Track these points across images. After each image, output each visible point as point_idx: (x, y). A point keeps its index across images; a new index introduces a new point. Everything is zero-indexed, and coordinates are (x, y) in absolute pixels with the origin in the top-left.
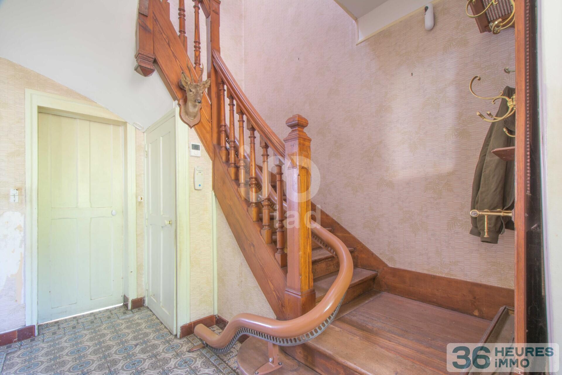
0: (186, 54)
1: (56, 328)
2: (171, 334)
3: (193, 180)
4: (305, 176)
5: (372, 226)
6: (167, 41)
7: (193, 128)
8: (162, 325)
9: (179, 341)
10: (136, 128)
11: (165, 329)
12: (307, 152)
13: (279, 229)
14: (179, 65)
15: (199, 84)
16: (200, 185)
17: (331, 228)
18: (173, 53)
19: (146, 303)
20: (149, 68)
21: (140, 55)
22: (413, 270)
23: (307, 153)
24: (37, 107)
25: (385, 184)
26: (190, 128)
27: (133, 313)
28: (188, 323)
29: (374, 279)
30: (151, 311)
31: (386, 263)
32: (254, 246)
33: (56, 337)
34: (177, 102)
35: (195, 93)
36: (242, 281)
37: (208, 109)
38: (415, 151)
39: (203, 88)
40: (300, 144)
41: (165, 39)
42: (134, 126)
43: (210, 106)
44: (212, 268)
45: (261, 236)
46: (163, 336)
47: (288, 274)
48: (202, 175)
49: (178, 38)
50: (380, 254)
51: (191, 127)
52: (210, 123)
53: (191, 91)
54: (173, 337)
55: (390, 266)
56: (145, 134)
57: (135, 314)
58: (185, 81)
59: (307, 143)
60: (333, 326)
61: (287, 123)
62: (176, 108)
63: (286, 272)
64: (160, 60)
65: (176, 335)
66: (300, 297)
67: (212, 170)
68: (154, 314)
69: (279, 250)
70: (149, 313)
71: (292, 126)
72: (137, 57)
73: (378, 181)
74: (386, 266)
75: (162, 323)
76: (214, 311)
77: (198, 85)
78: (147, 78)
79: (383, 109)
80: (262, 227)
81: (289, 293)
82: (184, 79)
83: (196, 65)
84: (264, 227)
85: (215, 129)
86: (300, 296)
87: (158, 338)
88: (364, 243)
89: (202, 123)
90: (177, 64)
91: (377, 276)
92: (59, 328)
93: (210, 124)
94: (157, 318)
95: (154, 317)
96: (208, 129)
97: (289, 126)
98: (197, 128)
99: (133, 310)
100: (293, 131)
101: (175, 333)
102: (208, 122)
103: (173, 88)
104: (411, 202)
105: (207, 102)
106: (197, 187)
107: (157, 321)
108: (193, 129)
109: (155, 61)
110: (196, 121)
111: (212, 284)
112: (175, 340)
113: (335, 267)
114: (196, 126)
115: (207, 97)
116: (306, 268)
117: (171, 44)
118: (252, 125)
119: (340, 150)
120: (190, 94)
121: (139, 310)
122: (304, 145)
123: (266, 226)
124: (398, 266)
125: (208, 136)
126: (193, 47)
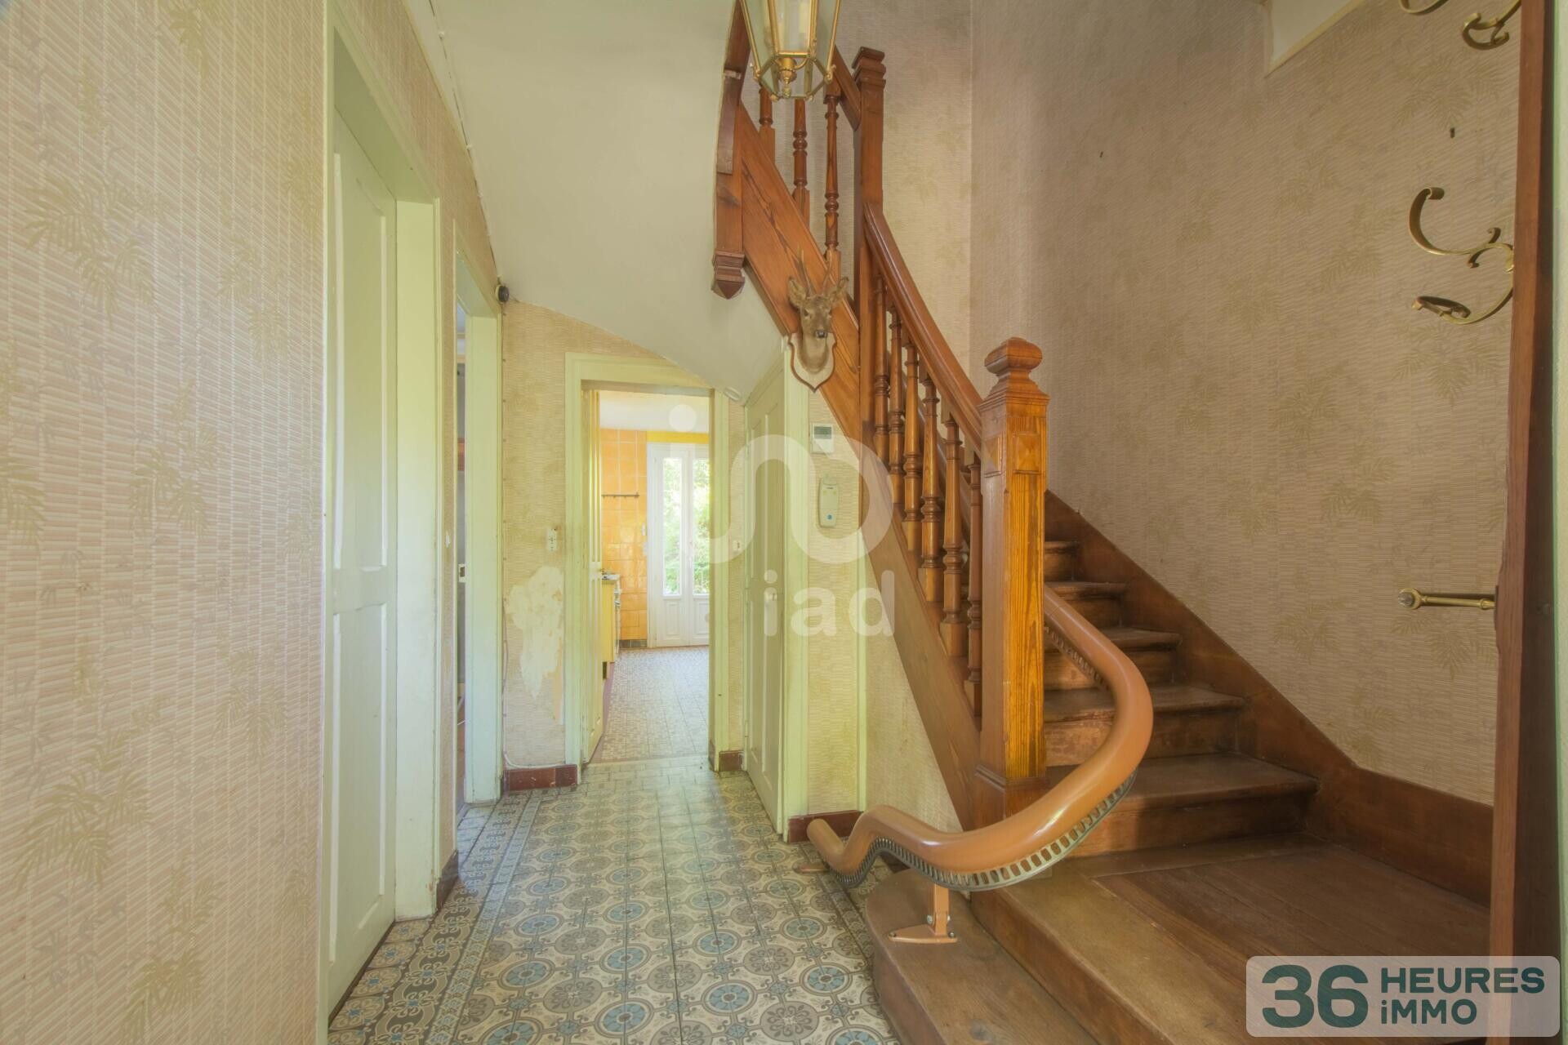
0: (806, 230)
1: (605, 777)
2: (774, 831)
3: (815, 506)
4: (1027, 494)
5: (1305, 636)
6: (768, 213)
7: (818, 390)
8: (764, 811)
9: (784, 847)
10: (730, 398)
11: (766, 820)
12: (1035, 432)
13: (973, 622)
14: (792, 260)
15: (823, 295)
16: (830, 517)
17: (1178, 635)
18: (780, 236)
19: (745, 766)
20: (734, 280)
21: (718, 259)
22: (1443, 788)
23: (1032, 435)
24: (580, 383)
25: (1348, 501)
26: (812, 392)
27: (721, 778)
28: (803, 814)
29: (1303, 797)
30: (751, 781)
31: (1347, 754)
32: (926, 660)
33: (603, 793)
34: (787, 338)
35: (813, 317)
36: (906, 741)
37: (853, 343)
38: (1457, 390)
39: (834, 301)
40: (1011, 412)
41: (764, 210)
42: (727, 396)
43: (856, 334)
44: (856, 705)
45: (941, 635)
46: (759, 831)
47: (983, 732)
48: (835, 493)
49: (790, 198)
50: (1329, 724)
51: (814, 390)
52: (855, 373)
53: (806, 314)
54: (776, 838)
55: (1363, 766)
56: (746, 409)
57: (723, 780)
58: (795, 294)
59: (1034, 409)
60: (1101, 886)
61: (988, 362)
62: (785, 353)
63: (979, 727)
64: (755, 260)
65: (782, 835)
66: (1003, 790)
67: (858, 483)
68: (755, 788)
69: (973, 674)
70: (747, 783)
71: (998, 371)
72: (715, 263)
73: (1327, 492)
74: (1346, 762)
75: (763, 808)
76: (858, 803)
77: (819, 298)
78: (731, 300)
79: (1348, 264)
80: (942, 616)
81: (983, 777)
82: (795, 290)
83: (829, 248)
84: (948, 616)
85: (867, 388)
86: (1003, 786)
87: (750, 832)
88: (1276, 687)
89: (837, 376)
90: (788, 255)
91: (1316, 791)
92: (609, 780)
93: (856, 377)
94: (758, 797)
95: (753, 794)
96: (852, 387)
97: (990, 370)
98: (827, 390)
99: (722, 774)
100: (1001, 381)
101: (779, 830)
102: (852, 373)
103: (780, 309)
104: (1438, 562)
105: (850, 325)
106: (825, 521)
107: (756, 801)
108: (819, 392)
109: (746, 263)
110: (825, 374)
111: (855, 740)
112: (778, 844)
113: (1168, 743)
114: (824, 386)
115: (851, 315)
116: (1023, 721)
117: (776, 218)
118: (928, 375)
119: (1209, 404)
120: (806, 321)
121: (731, 774)
122: (1023, 414)
123: (950, 613)
124: (1387, 769)
125: (851, 404)
126: (824, 207)
